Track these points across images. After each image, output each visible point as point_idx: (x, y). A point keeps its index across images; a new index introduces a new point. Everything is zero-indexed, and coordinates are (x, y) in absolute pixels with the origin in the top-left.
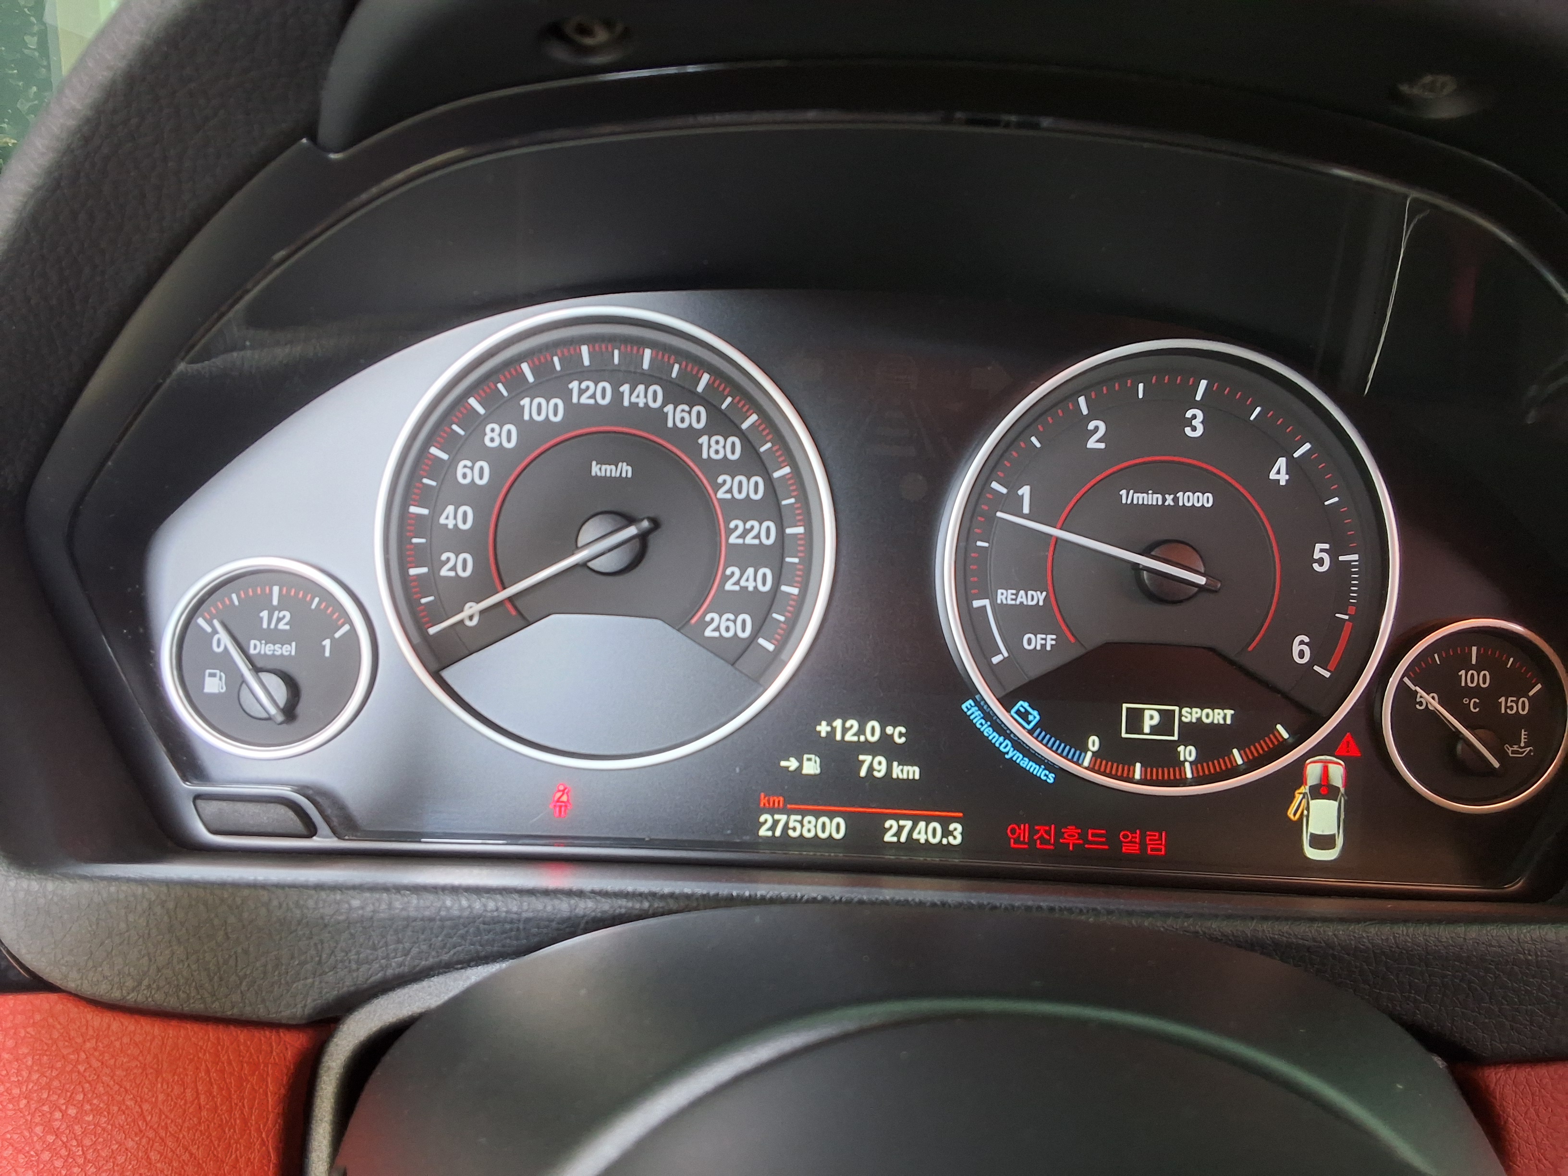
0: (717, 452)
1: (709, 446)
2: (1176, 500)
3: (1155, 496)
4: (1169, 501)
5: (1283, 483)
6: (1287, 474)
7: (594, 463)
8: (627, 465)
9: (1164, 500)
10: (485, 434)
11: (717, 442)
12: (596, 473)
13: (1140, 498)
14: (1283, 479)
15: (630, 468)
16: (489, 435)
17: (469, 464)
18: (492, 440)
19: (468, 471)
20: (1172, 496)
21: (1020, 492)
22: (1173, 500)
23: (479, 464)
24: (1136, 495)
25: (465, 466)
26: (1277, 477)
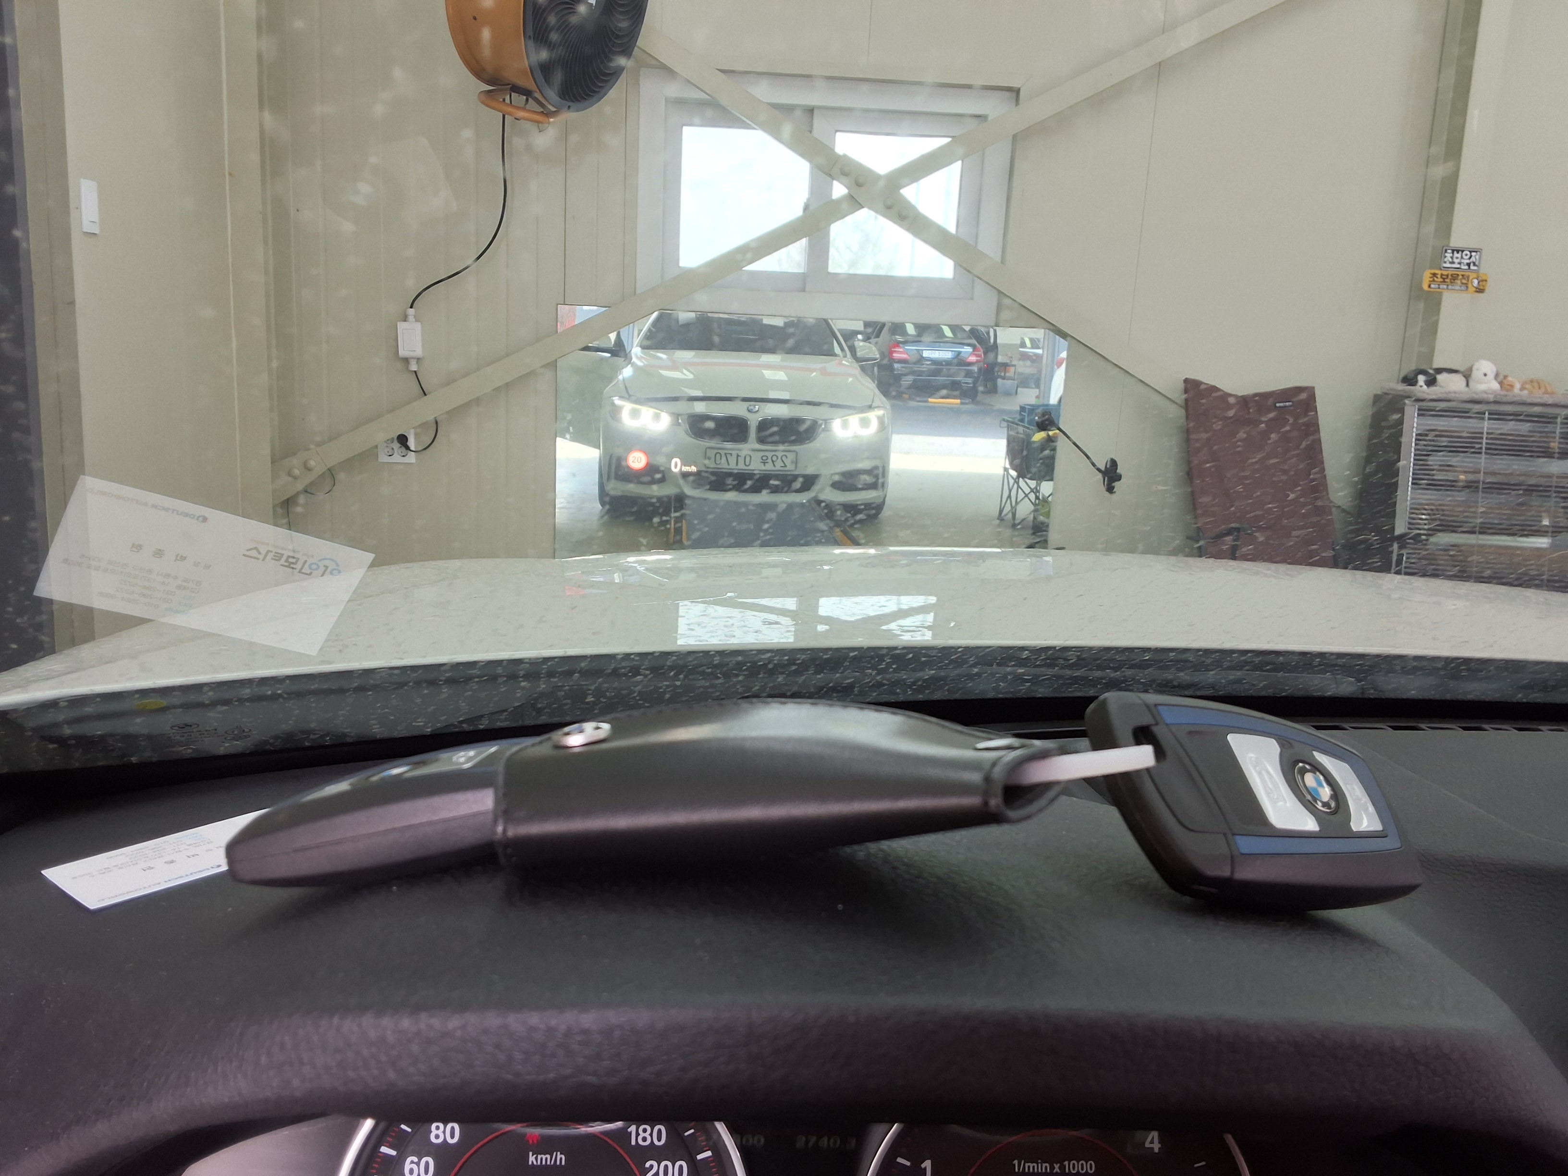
0: (644, 1139)
1: (638, 1134)
2: (1062, 1168)
3: (1044, 1165)
4: (1057, 1169)
5: (1156, 1150)
6: (1159, 1143)
7: (531, 1154)
8: (561, 1154)
9: (1052, 1168)
10: (431, 1132)
11: (645, 1131)
12: (532, 1162)
13: (1031, 1167)
14: (1156, 1147)
15: (563, 1157)
16: (434, 1132)
17: (415, 1159)
18: (437, 1137)
19: (414, 1167)
20: (1058, 1165)
21: (923, 1166)
22: (1060, 1168)
23: (424, 1160)
24: (1027, 1165)
25: (412, 1162)
26: (1151, 1146)
